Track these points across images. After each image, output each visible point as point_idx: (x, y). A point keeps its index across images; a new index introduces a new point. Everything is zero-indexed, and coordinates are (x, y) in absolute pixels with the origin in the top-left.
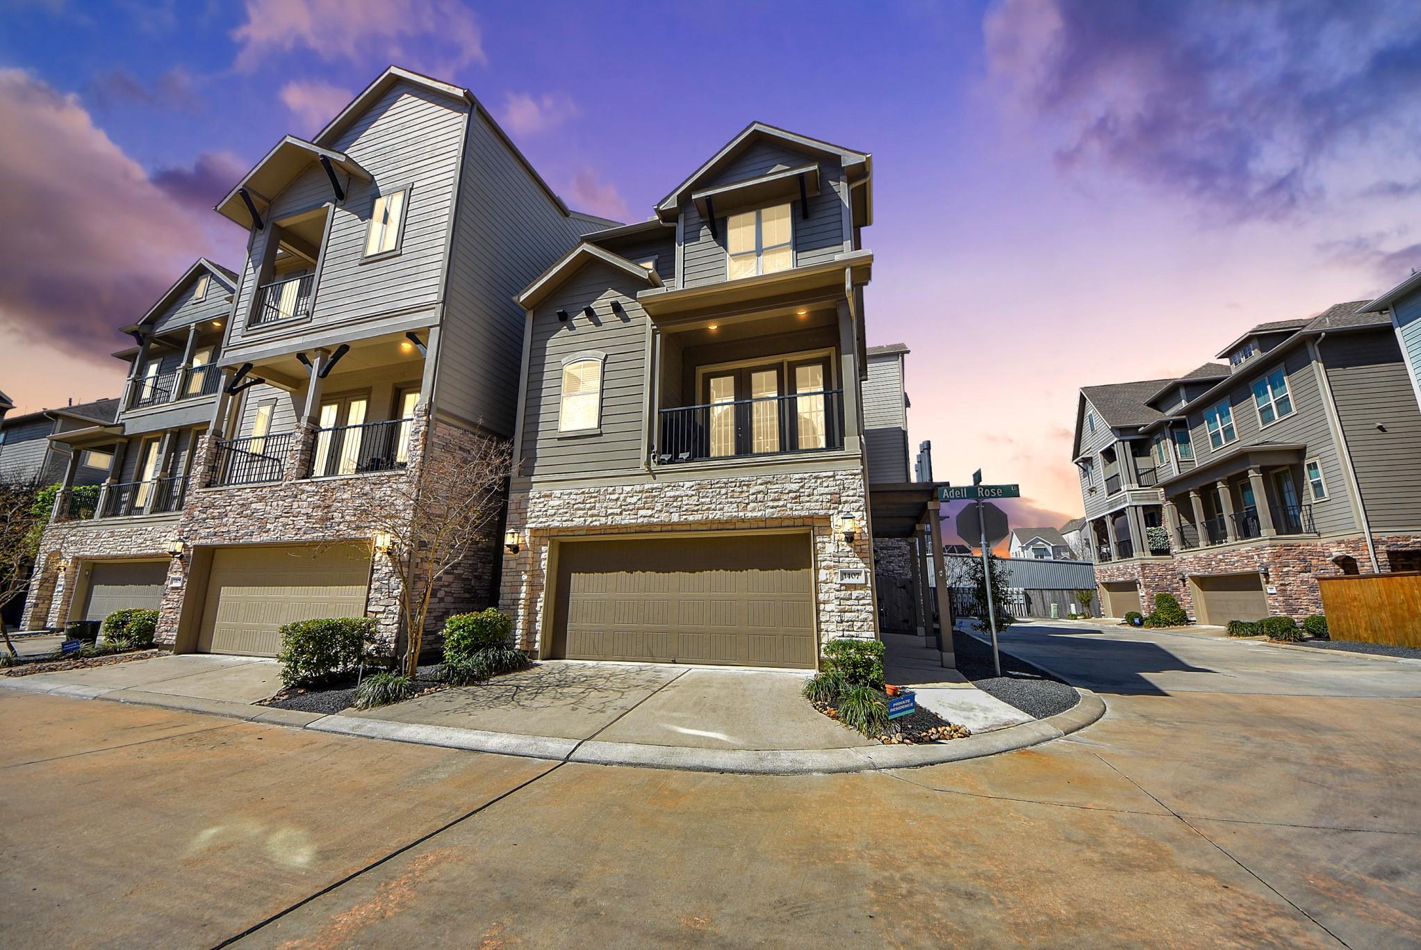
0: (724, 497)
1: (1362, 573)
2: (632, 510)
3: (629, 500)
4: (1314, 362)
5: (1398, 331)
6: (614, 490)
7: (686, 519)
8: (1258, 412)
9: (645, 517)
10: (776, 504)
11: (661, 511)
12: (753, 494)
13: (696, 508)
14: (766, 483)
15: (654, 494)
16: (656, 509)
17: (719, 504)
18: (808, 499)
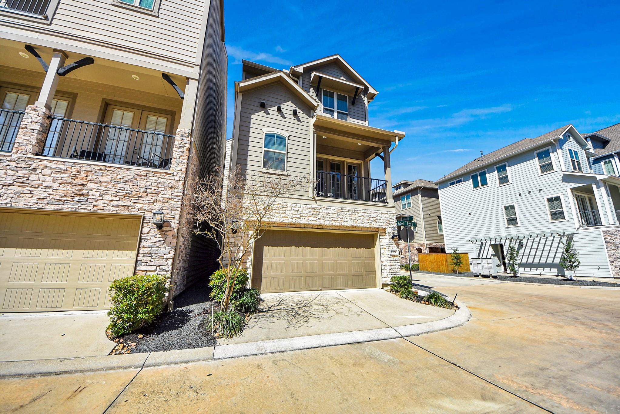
0: (348, 216)
1: (423, 253)
2: (306, 217)
3: (304, 212)
4: (419, 194)
5: (439, 191)
6: (296, 205)
7: (332, 224)
8: (401, 205)
9: (312, 221)
10: (368, 221)
11: (320, 219)
12: (360, 216)
13: (336, 219)
14: (364, 213)
15: (317, 210)
16: (318, 218)
17: (346, 219)
18: (379, 221)
